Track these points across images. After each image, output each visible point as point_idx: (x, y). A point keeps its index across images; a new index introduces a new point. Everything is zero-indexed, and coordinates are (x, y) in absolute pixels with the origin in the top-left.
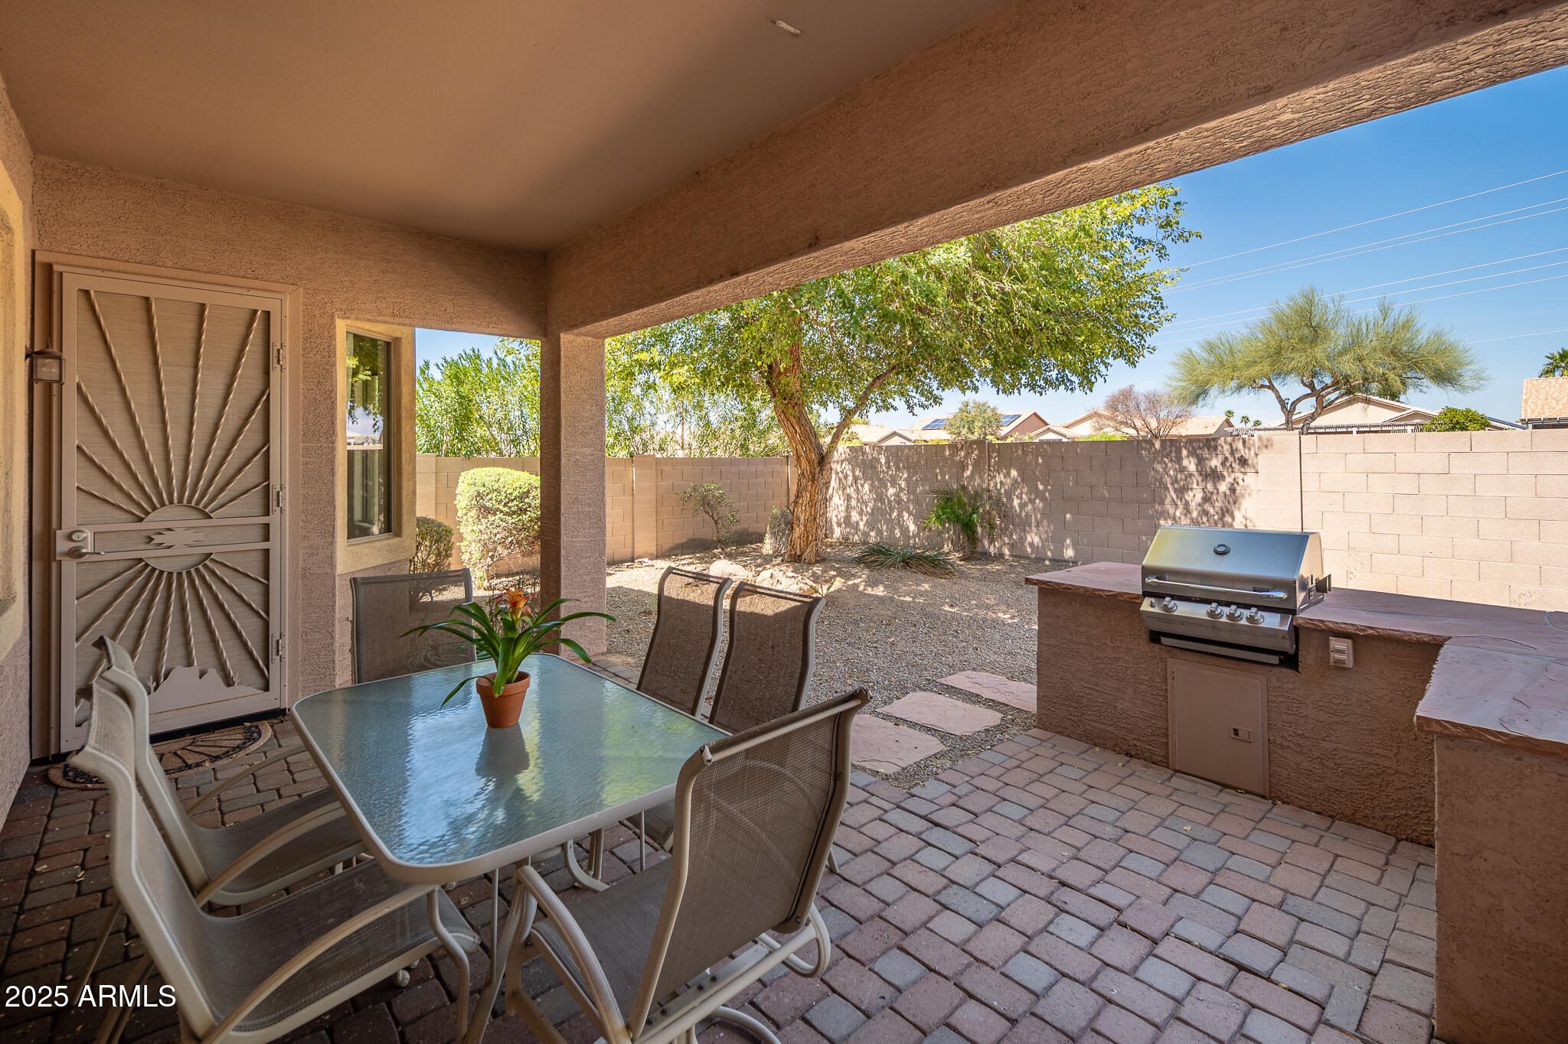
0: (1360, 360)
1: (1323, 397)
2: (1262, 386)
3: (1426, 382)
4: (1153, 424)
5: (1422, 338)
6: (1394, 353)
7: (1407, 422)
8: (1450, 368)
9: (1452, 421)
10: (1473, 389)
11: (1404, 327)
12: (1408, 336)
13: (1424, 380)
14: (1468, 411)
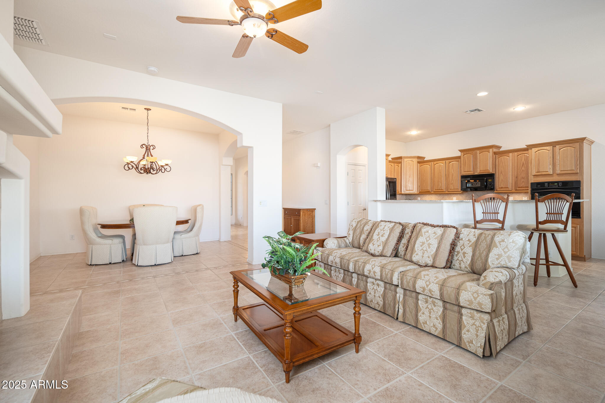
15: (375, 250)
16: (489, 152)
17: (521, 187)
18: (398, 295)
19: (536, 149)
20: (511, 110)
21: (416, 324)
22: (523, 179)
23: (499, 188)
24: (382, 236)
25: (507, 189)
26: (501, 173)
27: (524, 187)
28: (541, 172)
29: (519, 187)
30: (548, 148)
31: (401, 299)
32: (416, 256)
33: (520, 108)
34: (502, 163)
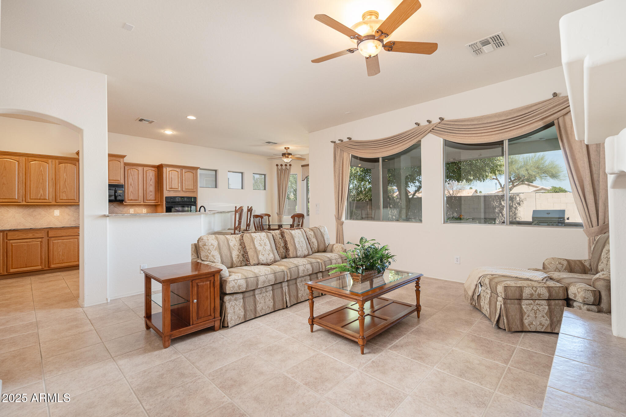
0: (527, 170)
1: (514, 183)
2: (493, 179)
3: (548, 178)
4: (451, 192)
5: (547, 163)
6: (538, 168)
7: (540, 192)
8: (556, 173)
9: (555, 191)
10: (564, 180)
11: (542, 159)
12: (542, 162)
13: (548, 177)
14: (560, 188)
15: (267, 260)
16: (120, 162)
17: (150, 200)
18: (284, 288)
19: (171, 169)
20: (162, 131)
21: (283, 306)
22: (151, 192)
23: (129, 200)
24: (265, 245)
25: (137, 201)
26: (131, 184)
27: (151, 200)
28: (173, 188)
29: (147, 200)
30: (177, 170)
31: (287, 290)
32: (299, 252)
33: (169, 132)
34: (132, 175)
